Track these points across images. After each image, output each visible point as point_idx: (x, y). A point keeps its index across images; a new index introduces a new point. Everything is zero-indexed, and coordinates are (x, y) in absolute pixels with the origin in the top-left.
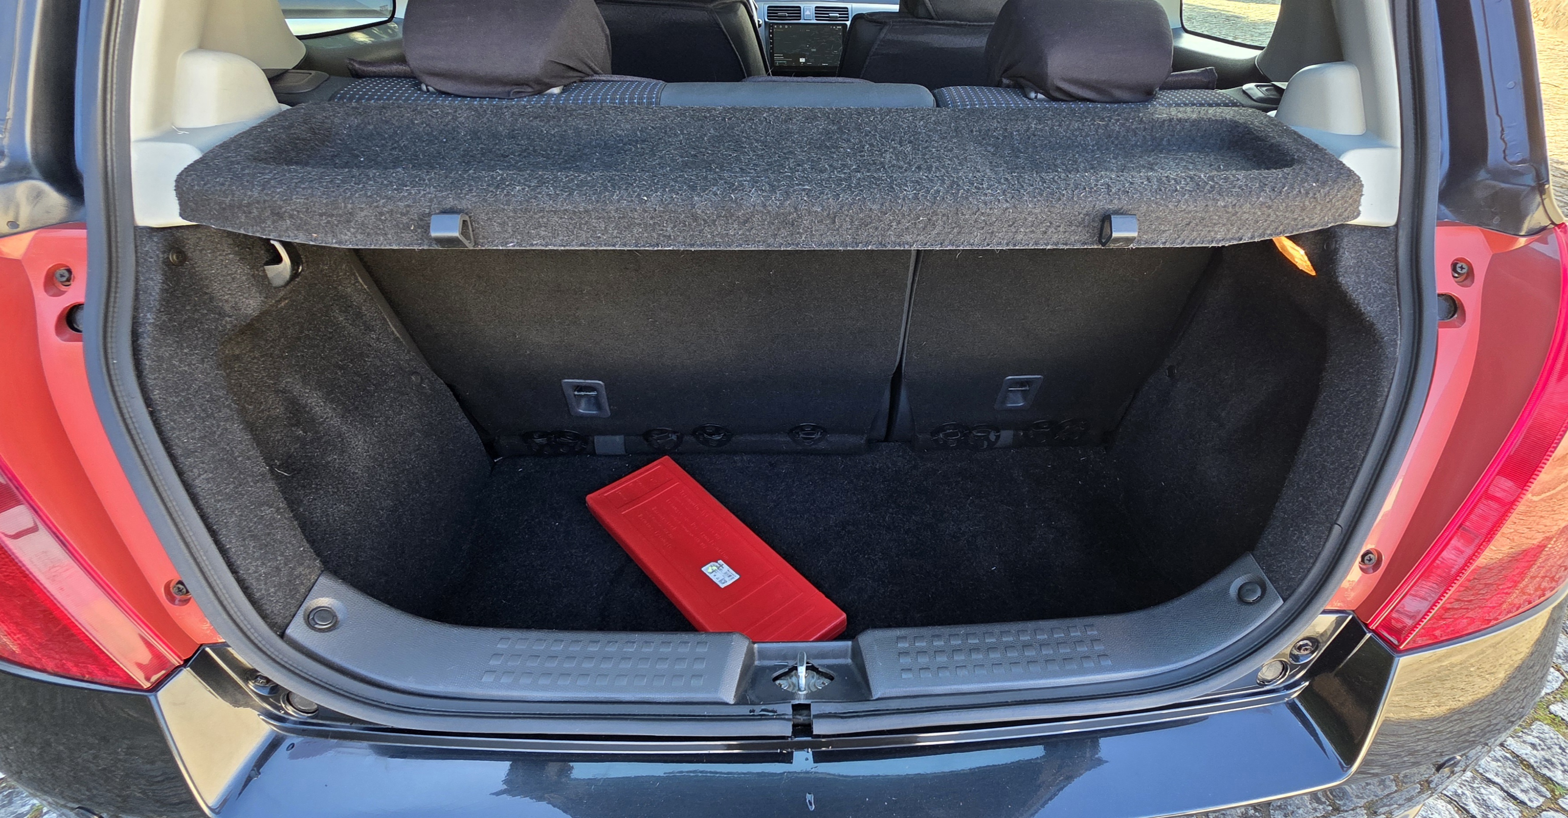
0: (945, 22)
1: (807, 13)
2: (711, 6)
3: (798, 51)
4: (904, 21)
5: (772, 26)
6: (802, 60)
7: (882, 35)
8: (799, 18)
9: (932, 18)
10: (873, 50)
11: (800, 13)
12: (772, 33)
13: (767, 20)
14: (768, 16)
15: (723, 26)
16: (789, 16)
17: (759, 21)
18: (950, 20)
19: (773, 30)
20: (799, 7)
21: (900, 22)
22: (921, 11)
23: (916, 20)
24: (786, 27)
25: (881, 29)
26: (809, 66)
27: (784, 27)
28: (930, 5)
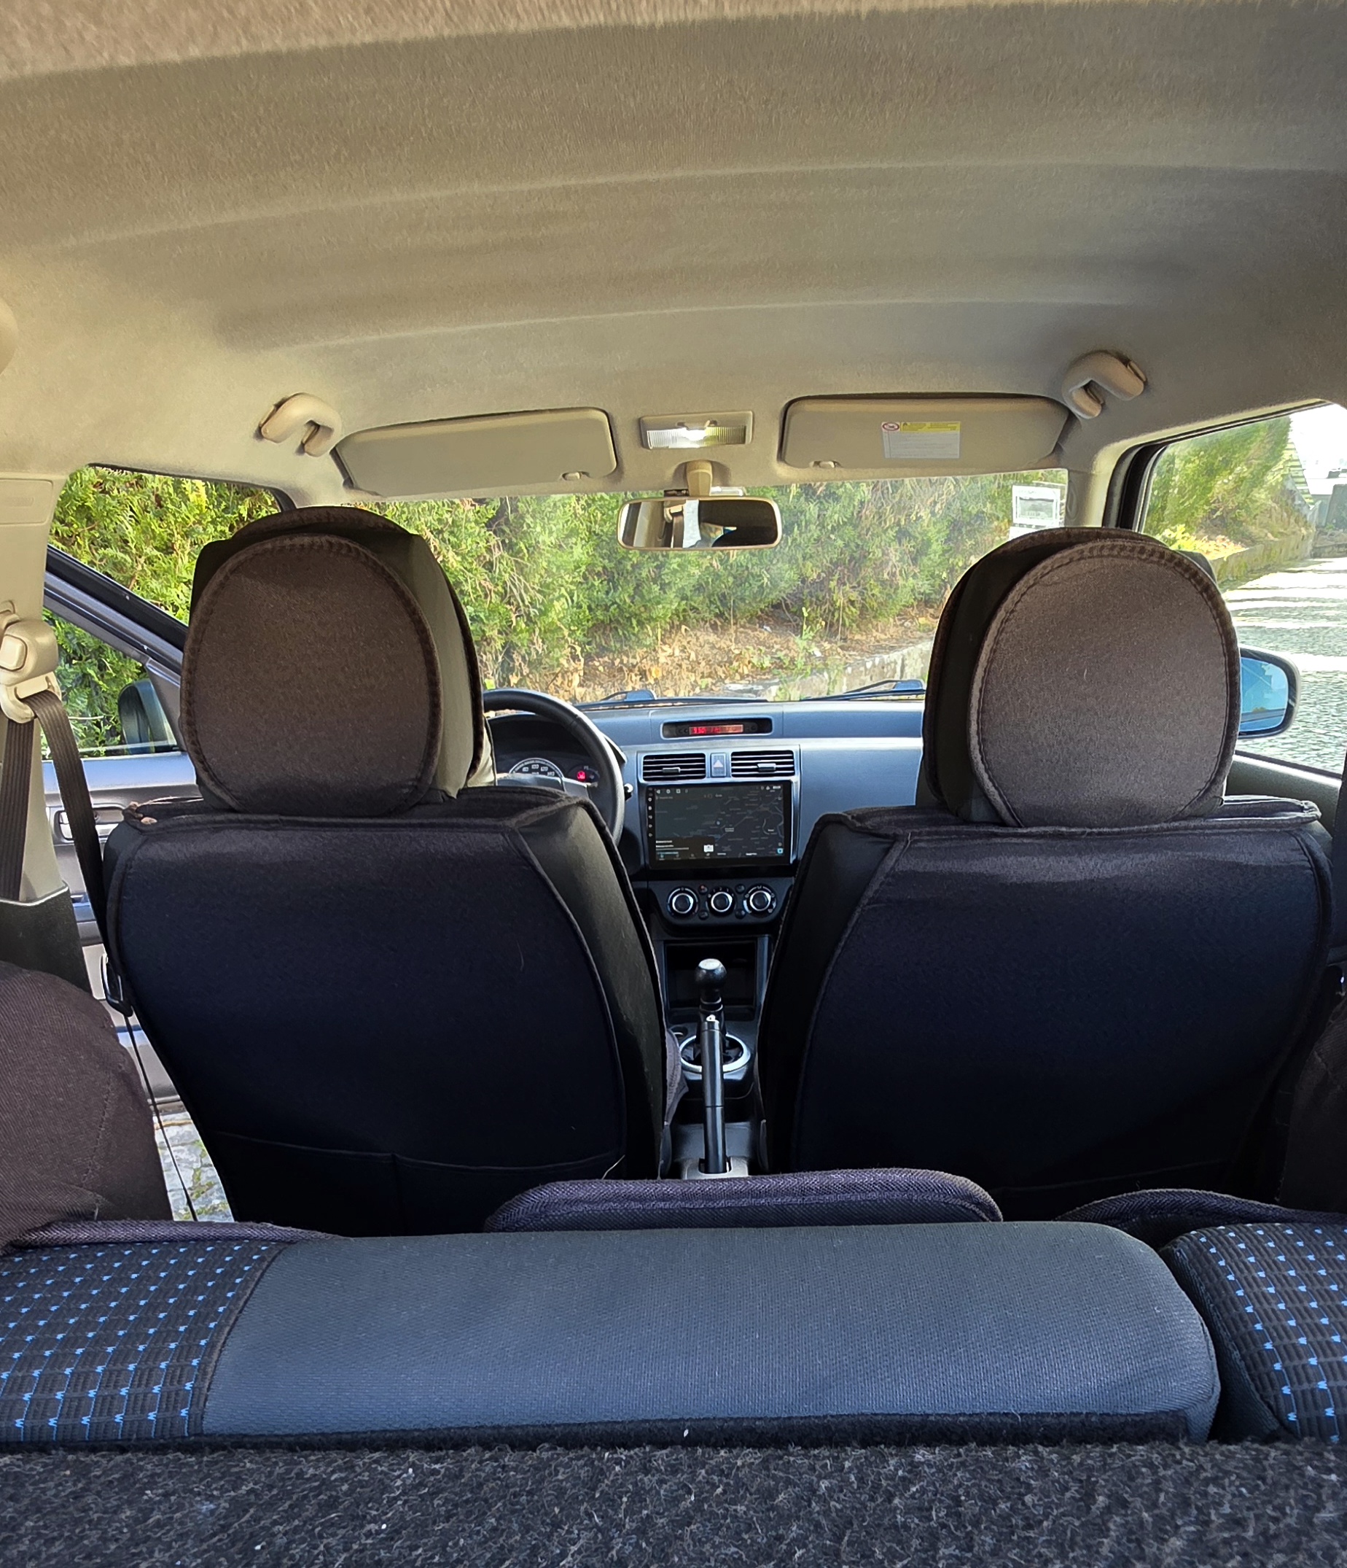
0: (1034, 830)
1: (718, 764)
2: (512, 823)
3: (699, 832)
4: (937, 833)
5: (653, 792)
6: (708, 849)
7: (890, 863)
8: (702, 774)
9: (1003, 824)
10: (870, 893)
11: (704, 766)
12: (652, 804)
13: (642, 781)
14: (645, 774)
15: (537, 863)
16: (682, 773)
17: (626, 789)
18: (1045, 825)
19: (653, 798)
20: (703, 755)
21: (929, 834)
22: (978, 811)
23: (965, 828)
24: (678, 791)
25: (887, 851)
26: (723, 860)
27: (673, 793)
28: (998, 798)
